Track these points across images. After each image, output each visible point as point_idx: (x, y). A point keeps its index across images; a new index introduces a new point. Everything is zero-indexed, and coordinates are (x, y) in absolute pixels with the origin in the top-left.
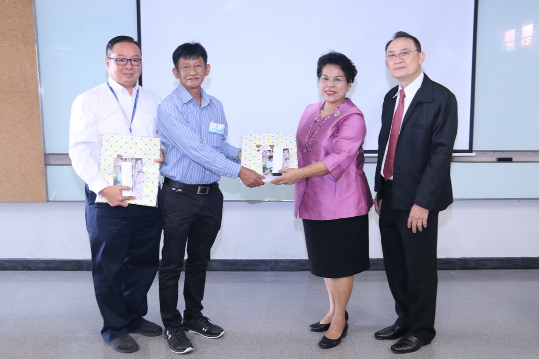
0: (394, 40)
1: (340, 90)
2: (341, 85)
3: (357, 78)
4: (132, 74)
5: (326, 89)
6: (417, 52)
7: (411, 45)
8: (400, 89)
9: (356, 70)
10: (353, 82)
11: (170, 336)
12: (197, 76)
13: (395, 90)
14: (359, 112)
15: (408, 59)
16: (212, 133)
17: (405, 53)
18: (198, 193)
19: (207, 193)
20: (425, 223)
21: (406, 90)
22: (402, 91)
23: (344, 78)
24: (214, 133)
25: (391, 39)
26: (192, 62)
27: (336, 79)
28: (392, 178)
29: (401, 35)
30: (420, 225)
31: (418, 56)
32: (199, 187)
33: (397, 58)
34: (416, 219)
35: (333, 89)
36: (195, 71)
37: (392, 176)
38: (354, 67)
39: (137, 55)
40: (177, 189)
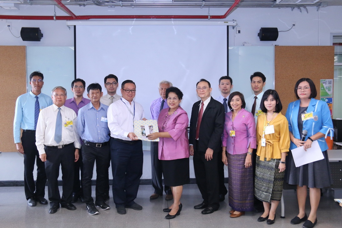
0: (200, 82)
1: (176, 103)
2: (176, 101)
3: (183, 97)
4: (132, 96)
5: (170, 103)
6: (209, 88)
7: (207, 85)
8: (201, 102)
9: (183, 94)
10: (182, 99)
11: (89, 208)
12: (97, 97)
13: (200, 102)
14: (184, 112)
15: (206, 90)
16: (102, 122)
17: (205, 88)
18: (96, 146)
19: (101, 147)
20: (212, 156)
21: (204, 103)
22: (202, 103)
23: (178, 98)
24: (103, 122)
25: (199, 81)
26: (95, 91)
27: (174, 98)
28: (198, 139)
29: (203, 80)
30: (210, 157)
31: (209, 89)
32: (97, 144)
33: (202, 90)
34: (208, 155)
35: (173, 103)
36: (96, 95)
37: (198, 138)
38: (182, 93)
39: (134, 88)
40: (87, 144)
